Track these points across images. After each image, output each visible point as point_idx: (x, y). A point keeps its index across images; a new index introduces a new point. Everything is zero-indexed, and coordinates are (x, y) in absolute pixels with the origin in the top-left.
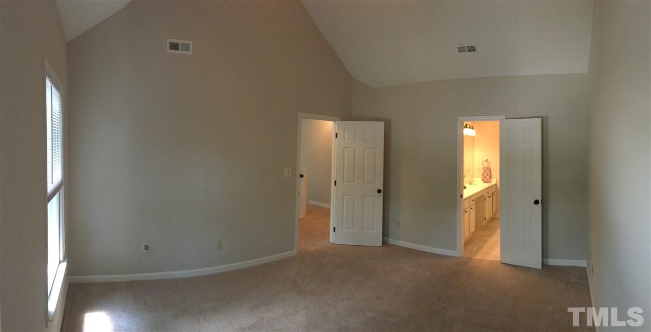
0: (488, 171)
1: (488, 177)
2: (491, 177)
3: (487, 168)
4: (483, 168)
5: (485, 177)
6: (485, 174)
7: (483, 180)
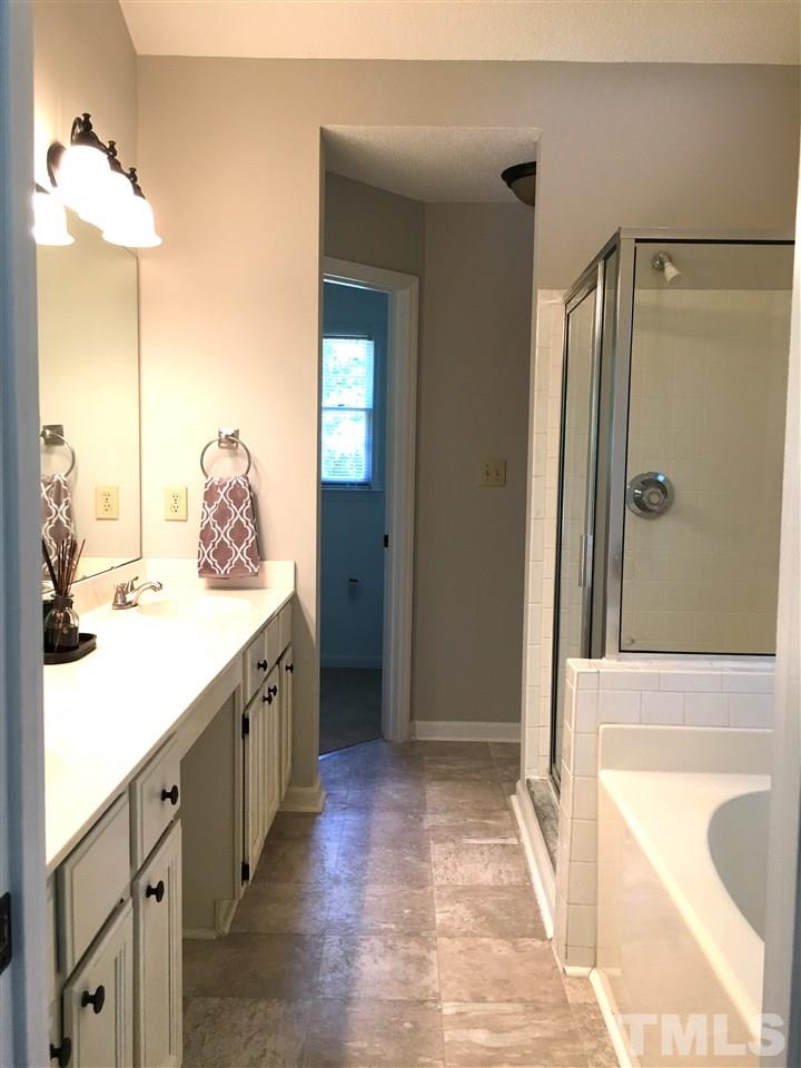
0: (239, 514)
1: (240, 553)
2: (258, 553)
3: (236, 494)
4: (210, 495)
5: (222, 553)
6: (223, 534)
7: (205, 569)
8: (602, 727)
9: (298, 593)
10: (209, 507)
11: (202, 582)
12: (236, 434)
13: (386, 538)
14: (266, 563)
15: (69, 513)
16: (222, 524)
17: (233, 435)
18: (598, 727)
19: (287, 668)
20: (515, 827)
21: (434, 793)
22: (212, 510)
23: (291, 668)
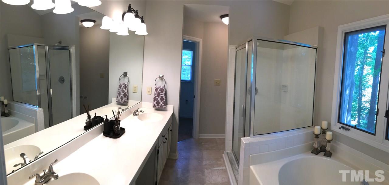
2: (166, 103)
8: (251, 155)
9: (175, 112)
10: (156, 92)
11: (154, 109)
12: (163, 77)
13: (194, 96)
14: (168, 105)
15: (127, 91)
16: (158, 97)
17: (162, 77)
18: (250, 156)
19: (170, 130)
20: (224, 163)
21: (205, 153)
22: (157, 93)
23: (171, 131)
